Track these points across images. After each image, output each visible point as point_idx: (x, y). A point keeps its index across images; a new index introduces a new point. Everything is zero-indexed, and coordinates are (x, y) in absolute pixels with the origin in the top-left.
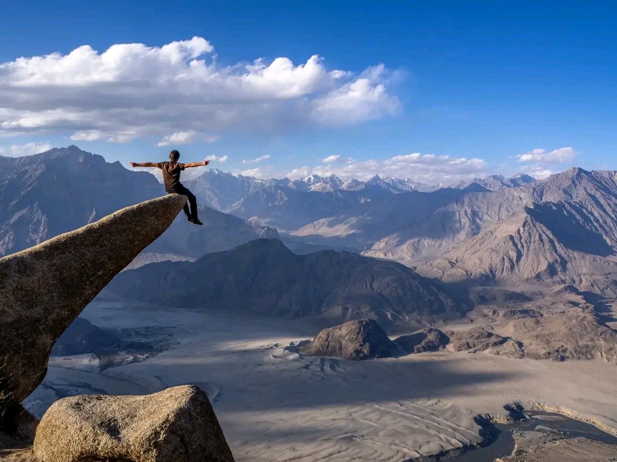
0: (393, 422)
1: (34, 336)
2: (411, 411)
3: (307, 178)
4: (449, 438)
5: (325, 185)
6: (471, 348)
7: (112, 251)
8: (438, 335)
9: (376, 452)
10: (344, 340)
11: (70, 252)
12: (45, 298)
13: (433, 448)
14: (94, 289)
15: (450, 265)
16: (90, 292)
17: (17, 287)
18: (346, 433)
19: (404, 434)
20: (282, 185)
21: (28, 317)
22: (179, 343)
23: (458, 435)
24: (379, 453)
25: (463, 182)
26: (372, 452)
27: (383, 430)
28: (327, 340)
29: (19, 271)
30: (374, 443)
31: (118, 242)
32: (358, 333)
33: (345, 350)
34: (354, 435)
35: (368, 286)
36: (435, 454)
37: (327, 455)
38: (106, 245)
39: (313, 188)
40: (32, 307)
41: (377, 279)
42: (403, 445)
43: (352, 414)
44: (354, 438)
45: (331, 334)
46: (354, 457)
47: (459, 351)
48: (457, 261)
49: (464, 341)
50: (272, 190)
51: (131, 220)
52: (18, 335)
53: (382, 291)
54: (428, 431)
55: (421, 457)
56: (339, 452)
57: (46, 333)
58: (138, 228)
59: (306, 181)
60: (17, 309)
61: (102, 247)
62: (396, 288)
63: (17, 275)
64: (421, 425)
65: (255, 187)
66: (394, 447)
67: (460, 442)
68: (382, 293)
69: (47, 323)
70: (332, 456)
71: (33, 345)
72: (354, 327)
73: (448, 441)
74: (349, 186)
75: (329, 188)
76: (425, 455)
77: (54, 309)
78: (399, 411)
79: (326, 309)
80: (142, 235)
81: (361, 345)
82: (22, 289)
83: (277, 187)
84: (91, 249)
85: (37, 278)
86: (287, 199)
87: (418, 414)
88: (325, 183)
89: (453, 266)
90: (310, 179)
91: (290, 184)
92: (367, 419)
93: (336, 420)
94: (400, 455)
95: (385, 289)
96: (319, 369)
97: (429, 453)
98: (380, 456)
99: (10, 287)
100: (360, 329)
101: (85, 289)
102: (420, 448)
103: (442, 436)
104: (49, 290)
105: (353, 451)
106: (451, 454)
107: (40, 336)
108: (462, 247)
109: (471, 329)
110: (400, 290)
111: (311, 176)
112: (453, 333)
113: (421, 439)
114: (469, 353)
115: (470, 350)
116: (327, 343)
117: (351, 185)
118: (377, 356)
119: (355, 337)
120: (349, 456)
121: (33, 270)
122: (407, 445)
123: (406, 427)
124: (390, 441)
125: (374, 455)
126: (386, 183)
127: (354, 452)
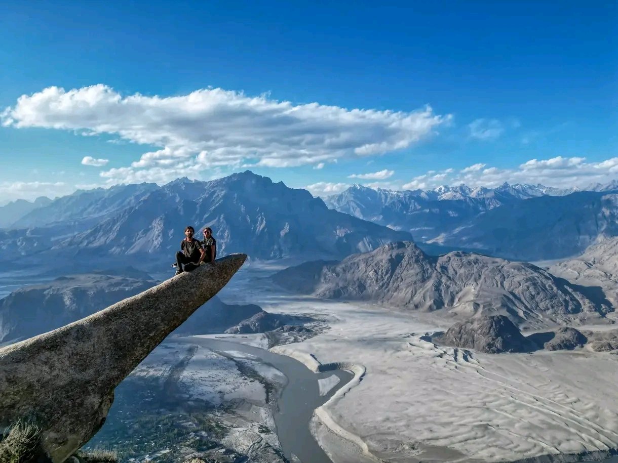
0: (530, 415)
1: (83, 397)
2: (547, 406)
3: (438, 189)
4: (592, 439)
5: (455, 194)
6: (613, 349)
7: (166, 313)
8: (575, 334)
9: (512, 443)
10: (476, 333)
11: (127, 317)
12: (99, 361)
13: (575, 446)
14: (145, 349)
15: (587, 267)
16: (141, 352)
17: (72, 353)
18: (481, 421)
19: (542, 429)
20: (415, 196)
21: (79, 380)
22: (330, 328)
23: (602, 437)
24: (515, 444)
25: (600, 184)
26: (508, 442)
27: (519, 422)
28: (460, 332)
29: (77, 338)
30: (510, 434)
31: (172, 304)
32: (490, 328)
33: (477, 343)
34: (490, 423)
35: (499, 285)
36: (576, 453)
37: (462, 439)
38: (161, 308)
39: (444, 197)
40: (84, 370)
41: (508, 278)
42: (540, 439)
43: (486, 404)
44: (490, 427)
45: (464, 327)
46: (490, 445)
47: (600, 351)
48: (594, 262)
49: (604, 341)
50: (407, 200)
51: (187, 283)
52: (68, 397)
53: (513, 290)
54: (568, 428)
55: (560, 454)
56: (475, 438)
57: (95, 393)
58: (193, 290)
59: (437, 191)
60: (71, 373)
61: (156, 310)
62: (528, 287)
63: (74, 342)
64: (559, 421)
65: (391, 198)
66: (530, 440)
67: (606, 445)
68: (514, 292)
69: (96, 384)
70: (469, 441)
71: (81, 405)
72: (486, 322)
73: (591, 442)
74: (478, 194)
75: (459, 196)
76: (565, 453)
77: (104, 370)
78: (535, 406)
79: (458, 305)
80: (196, 296)
81: (493, 339)
82: (77, 354)
83: (411, 197)
84: (147, 312)
85: (92, 343)
86: (420, 207)
87: (557, 411)
88: (455, 192)
89: (590, 267)
90: (441, 189)
91: (423, 195)
92: (502, 410)
93: (470, 407)
94: (537, 449)
95: (516, 288)
96: (453, 359)
97: (570, 451)
98: (516, 447)
99: (67, 354)
100: (492, 325)
101: (136, 350)
102: (559, 444)
103: (583, 435)
104: (102, 353)
105: (488, 439)
106: (596, 455)
107: (88, 397)
108: (600, 248)
109: (614, 330)
110: (531, 289)
111: (441, 187)
112: (591, 333)
113: (560, 435)
114: (611, 354)
115: (613, 351)
116: (460, 336)
117: (480, 193)
118: (510, 350)
119: (488, 331)
120: (485, 443)
121: (89, 336)
122: (545, 440)
123: (543, 422)
124: (526, 433)
125: (512, 446)
126: (515, 190)
127: (490, 440)
